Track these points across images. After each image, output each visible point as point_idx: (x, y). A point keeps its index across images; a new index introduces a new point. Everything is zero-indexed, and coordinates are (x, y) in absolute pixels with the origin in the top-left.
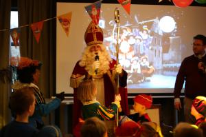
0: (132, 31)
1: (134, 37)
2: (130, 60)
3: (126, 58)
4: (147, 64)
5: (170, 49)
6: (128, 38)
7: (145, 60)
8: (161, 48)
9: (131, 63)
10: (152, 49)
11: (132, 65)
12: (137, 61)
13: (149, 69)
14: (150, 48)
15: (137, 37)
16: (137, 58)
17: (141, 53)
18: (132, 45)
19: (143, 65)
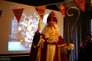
0: (33, 20)
1: (34, 23)
6: (31, 23)
15: (35, 23)
18: (33, 28)
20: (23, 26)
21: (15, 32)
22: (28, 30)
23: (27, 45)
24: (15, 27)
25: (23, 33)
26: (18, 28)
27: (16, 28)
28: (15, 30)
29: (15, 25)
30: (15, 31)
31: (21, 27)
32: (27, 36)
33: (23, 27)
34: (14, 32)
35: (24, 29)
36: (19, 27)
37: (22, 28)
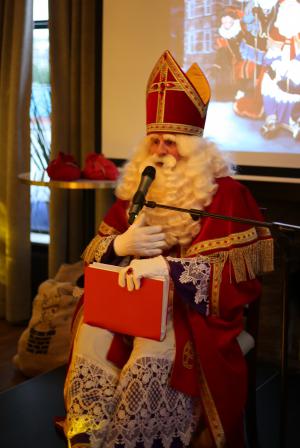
20: (248, 9)
21: (205, 51)
22: (282, 32)
23: (271, 119)
24: (200, 23)
25: (246, 52)
26: (218, 24)
27: (207, 25)
28: (200, 36)
29: (202, 10)
30: (204, 42)
31: (235, 16)
32: (274, 66)
33: (248, 17)
34: (199, 47)
35: (256, 29)
36: (226, 20)
37: (243, 24)
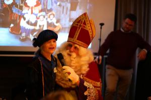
2: (36, 15)
3: (32, 13)
4: (54, 21)
5: (78, 7)
7: (52, 16)
8: (69, 5)
9: (38, 18)
10: (60, 5)
11: (39, 20)
12: (44, 17)
13: (55, 27)
14: (58, 4)
16: (43, 13)
17: (49, 8)
19: (50, 22)
